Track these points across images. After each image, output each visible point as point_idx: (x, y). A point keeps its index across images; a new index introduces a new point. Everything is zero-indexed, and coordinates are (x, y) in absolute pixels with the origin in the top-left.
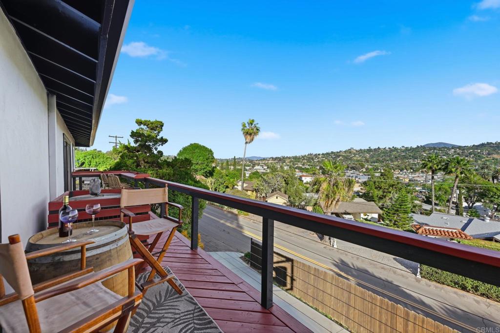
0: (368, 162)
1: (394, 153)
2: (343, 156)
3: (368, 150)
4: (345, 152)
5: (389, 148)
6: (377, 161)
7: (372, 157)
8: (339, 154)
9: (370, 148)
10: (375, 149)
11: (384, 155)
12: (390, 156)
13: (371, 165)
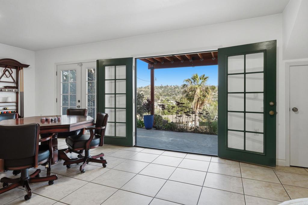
0: (161, 96)
1: (177, 89)
2: (144, 91)
3: (161, 87)
4: (145, 88)
5: (174, 86)
6: (168, 95)
7: (164, 92)
8: (141, 89)
9: (162, 85)
10: (165, 87)
11: (171, 91)
12: (175, 91)
13: (163, 98)
